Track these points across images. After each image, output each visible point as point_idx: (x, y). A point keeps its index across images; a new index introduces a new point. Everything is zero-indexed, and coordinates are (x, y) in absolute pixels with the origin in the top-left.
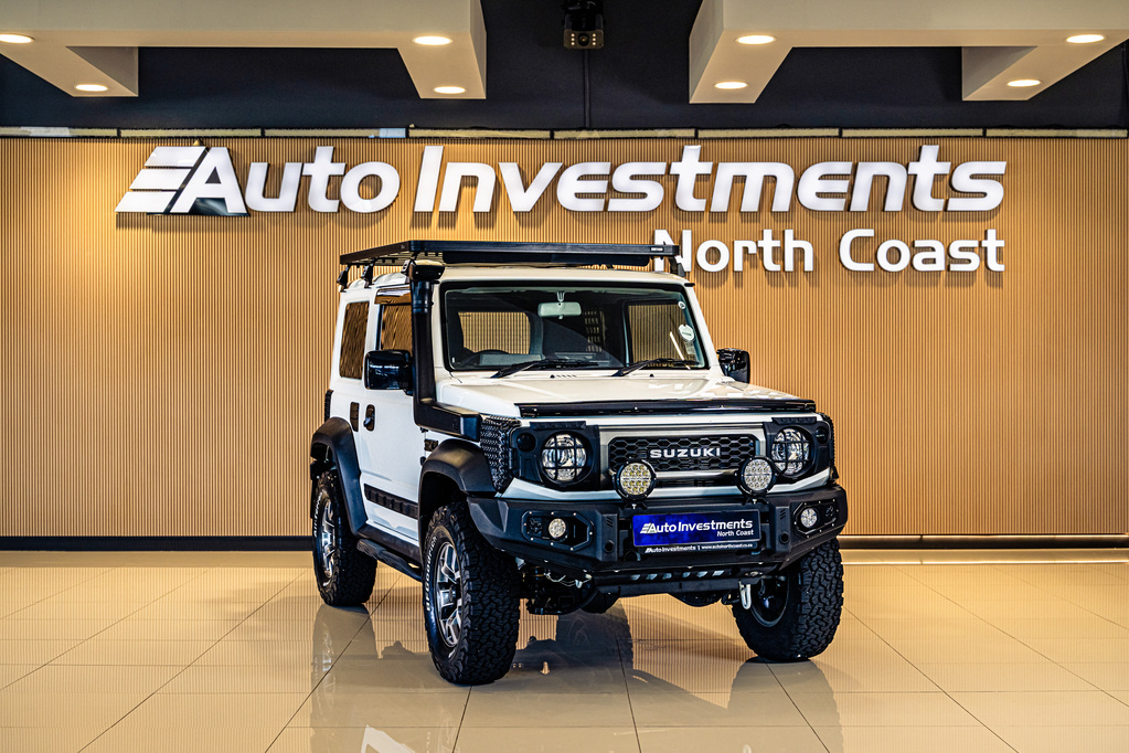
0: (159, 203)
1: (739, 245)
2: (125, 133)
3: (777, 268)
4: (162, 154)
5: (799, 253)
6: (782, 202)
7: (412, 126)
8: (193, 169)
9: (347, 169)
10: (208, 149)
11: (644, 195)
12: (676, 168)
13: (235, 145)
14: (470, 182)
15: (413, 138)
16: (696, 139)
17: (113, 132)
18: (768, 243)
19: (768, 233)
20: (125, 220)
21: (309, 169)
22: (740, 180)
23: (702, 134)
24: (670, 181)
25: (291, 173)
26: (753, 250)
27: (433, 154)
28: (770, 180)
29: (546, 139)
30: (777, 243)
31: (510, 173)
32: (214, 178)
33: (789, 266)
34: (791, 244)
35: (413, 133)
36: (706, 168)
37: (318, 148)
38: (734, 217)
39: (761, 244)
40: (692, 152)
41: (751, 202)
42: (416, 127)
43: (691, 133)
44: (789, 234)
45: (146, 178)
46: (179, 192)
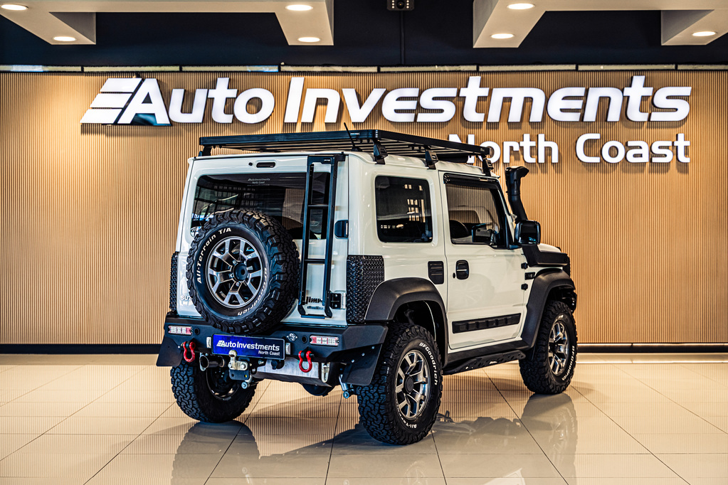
0: (110, 117)
1: (507, 145)
2: (86, 69)
3: (533, 160)
4: (112, 83)
5: (548, 151)
6: (536, 116)
7: (283, 63)
8: (134, 94)
9: (238, 94)
10: (143, 80)
11: (441, 111)
12: (463, 92)
13: (162, 77)
14: (322, 102)
15: (283, 72)
16: (477, 72)
17: (79, 69)
18: (527, 143)
19: (527, 137)
20: (87, 129)
21: (212, 93)
22: (507, 100)
23: (482, 69)
24: (459, 101)
25: (200, 96)
26: (516, 148)
27: (297, 83)
28: (528, 101)
29: (375, 73)
30: (533, 144)
31: (350, 96)
32: (148, 100)
33: (542, 160)
34: (543, 144)
35: (284, 69)
36: (484, 92)
37: (219, 79)
38: (503, 126)
39: (522, 144)
40: (475, 81)
41: (515, 115)
42: (285, 65)
43: (474, 68)
44: (541, 137)
45: (101, 100)
46: (124, 109)
